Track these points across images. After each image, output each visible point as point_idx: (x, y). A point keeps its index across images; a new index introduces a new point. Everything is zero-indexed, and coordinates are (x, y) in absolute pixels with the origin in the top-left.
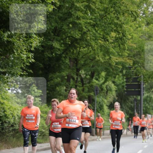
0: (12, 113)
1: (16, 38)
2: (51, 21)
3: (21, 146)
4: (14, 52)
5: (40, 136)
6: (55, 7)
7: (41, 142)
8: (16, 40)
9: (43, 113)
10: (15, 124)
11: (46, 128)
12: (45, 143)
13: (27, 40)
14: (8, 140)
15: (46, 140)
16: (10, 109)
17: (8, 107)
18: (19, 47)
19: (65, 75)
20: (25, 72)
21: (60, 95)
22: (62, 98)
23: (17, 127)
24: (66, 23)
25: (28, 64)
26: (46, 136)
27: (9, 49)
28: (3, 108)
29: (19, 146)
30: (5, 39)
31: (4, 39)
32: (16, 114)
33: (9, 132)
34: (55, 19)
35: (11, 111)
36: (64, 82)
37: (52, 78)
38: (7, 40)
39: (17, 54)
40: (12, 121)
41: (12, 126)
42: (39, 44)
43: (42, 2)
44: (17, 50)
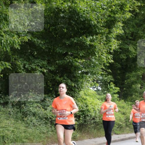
0: (94, 107)
1: (97, 42)
2: (128, 26)
3: (101, 136)
4: (95, 54)
5: (118, 128)
6: (132, 14)
7: (119, 133)
8: (97, 44)
9: (121, 108)
10: (96, 117)
11: (123, 121)
12: (122, 134)
13: (107, 44)
14: (89, 131)
15: (123, 132)
16: (92, 104)
17: (90, 102)
18: (100, 50)
19: (140, 74)
20: (105, 71)
21: (136, 92)
22: (137, 95)
23: (97, 120)
24: (142, 28)
25: (108, 65)
26: (123, 128)
27: (91, 52)
28: (86, 104)
29: (99, 137)
30: (88, 43)
31: (86, 43)
32: (96, 108)
33: (91, 124)
34: (132, 24)
35: (92, 105)
36: (139, 80)
37: (129, 77)
38: (90, 44)
39: (99, 56)
40: (93, 115)
41: (94, 119)
42: (117, 47)
43: (121, 10)
44: (98, 53)
